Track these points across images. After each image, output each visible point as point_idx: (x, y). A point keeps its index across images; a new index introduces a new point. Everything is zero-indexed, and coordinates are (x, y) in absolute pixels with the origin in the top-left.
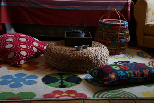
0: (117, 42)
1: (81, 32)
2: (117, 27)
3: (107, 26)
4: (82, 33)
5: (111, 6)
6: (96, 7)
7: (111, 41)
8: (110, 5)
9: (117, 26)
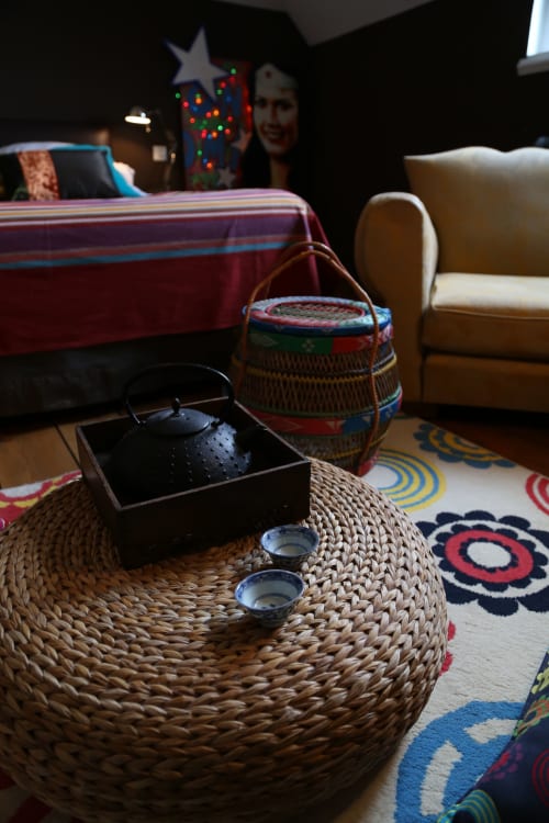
0: (367, 419)
1: (206, 422)
2: (360, 340)
3: (309, 341)
4: (215, 426)
5: (239, 234)
6: (175, 243)
7: (340, 423)
8: (233, 231)
9: (358, 335)
